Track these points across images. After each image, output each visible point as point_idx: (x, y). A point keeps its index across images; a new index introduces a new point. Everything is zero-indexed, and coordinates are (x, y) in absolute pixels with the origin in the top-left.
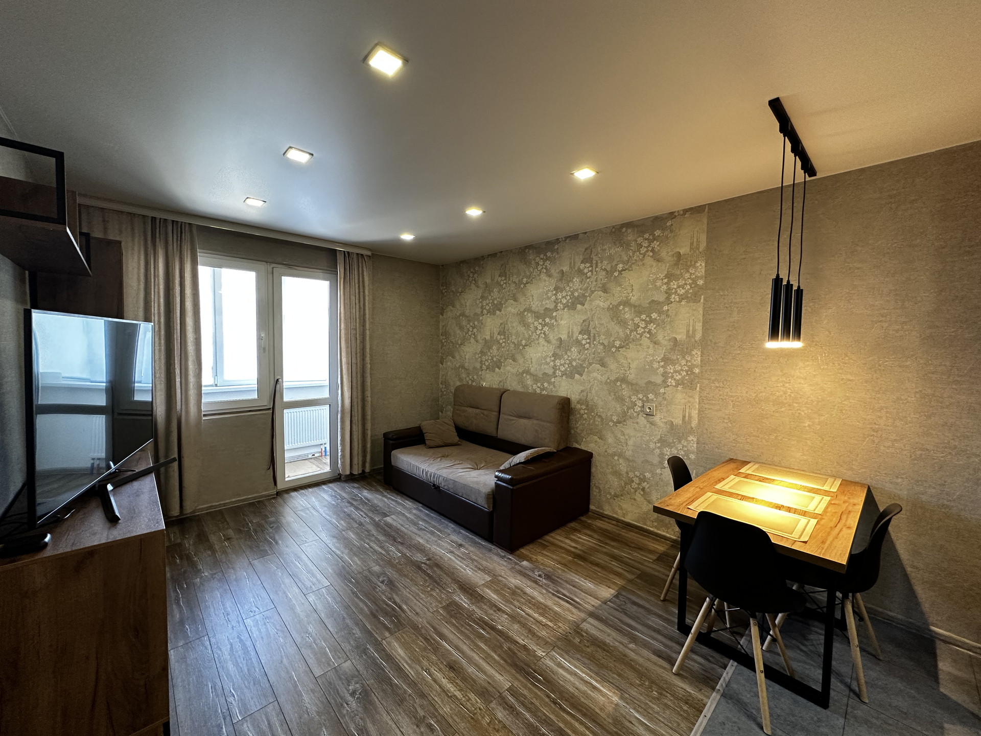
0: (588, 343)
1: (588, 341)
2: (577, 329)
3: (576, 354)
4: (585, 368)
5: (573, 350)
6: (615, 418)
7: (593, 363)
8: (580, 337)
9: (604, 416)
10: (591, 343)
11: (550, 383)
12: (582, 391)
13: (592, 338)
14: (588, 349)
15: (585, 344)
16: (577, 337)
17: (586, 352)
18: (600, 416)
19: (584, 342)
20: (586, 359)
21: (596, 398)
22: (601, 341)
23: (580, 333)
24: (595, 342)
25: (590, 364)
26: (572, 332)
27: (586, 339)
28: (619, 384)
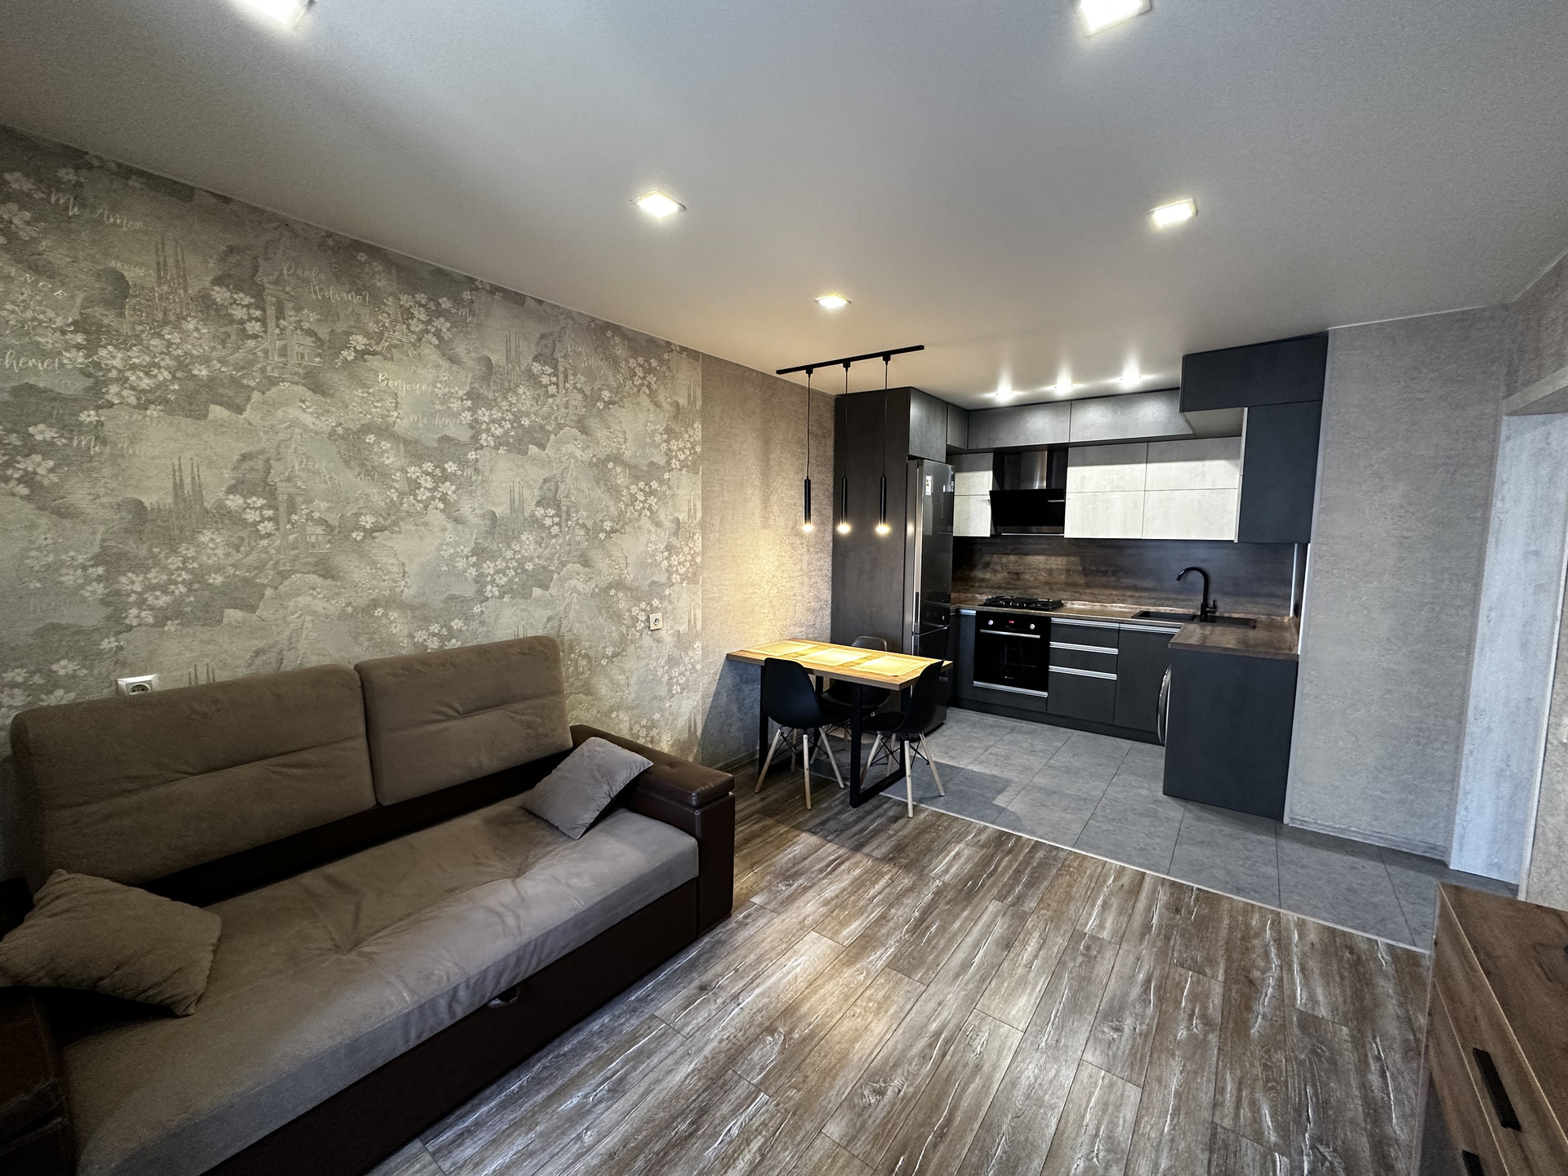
0: (557, 524)
1: (556, 520)
2: (531, 497)
3: (532, 547)
4: (553, 572)
5: (524, 538)
6: (609, 651)
7: (569, 562)
8: (540, 512)
9: (592, 653)
10: (563, 525)
11: (467, 618)
12: (549, 619)
13: (563, 514)
14: (556, 535)
15: (550, 527)
16: (533, 511)
17: (554, 541)
18: (586, 656)
19: (548, 522)
20: (553, 555)
21: (577, 625)
22: (581, 521)
23: (538, 504)
24: (569, 523)
25: (563, 564)
26: (522, 501)
27: (552, 517)
28: (612, 592)
